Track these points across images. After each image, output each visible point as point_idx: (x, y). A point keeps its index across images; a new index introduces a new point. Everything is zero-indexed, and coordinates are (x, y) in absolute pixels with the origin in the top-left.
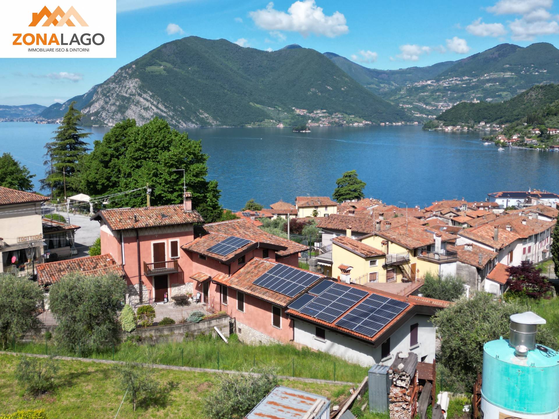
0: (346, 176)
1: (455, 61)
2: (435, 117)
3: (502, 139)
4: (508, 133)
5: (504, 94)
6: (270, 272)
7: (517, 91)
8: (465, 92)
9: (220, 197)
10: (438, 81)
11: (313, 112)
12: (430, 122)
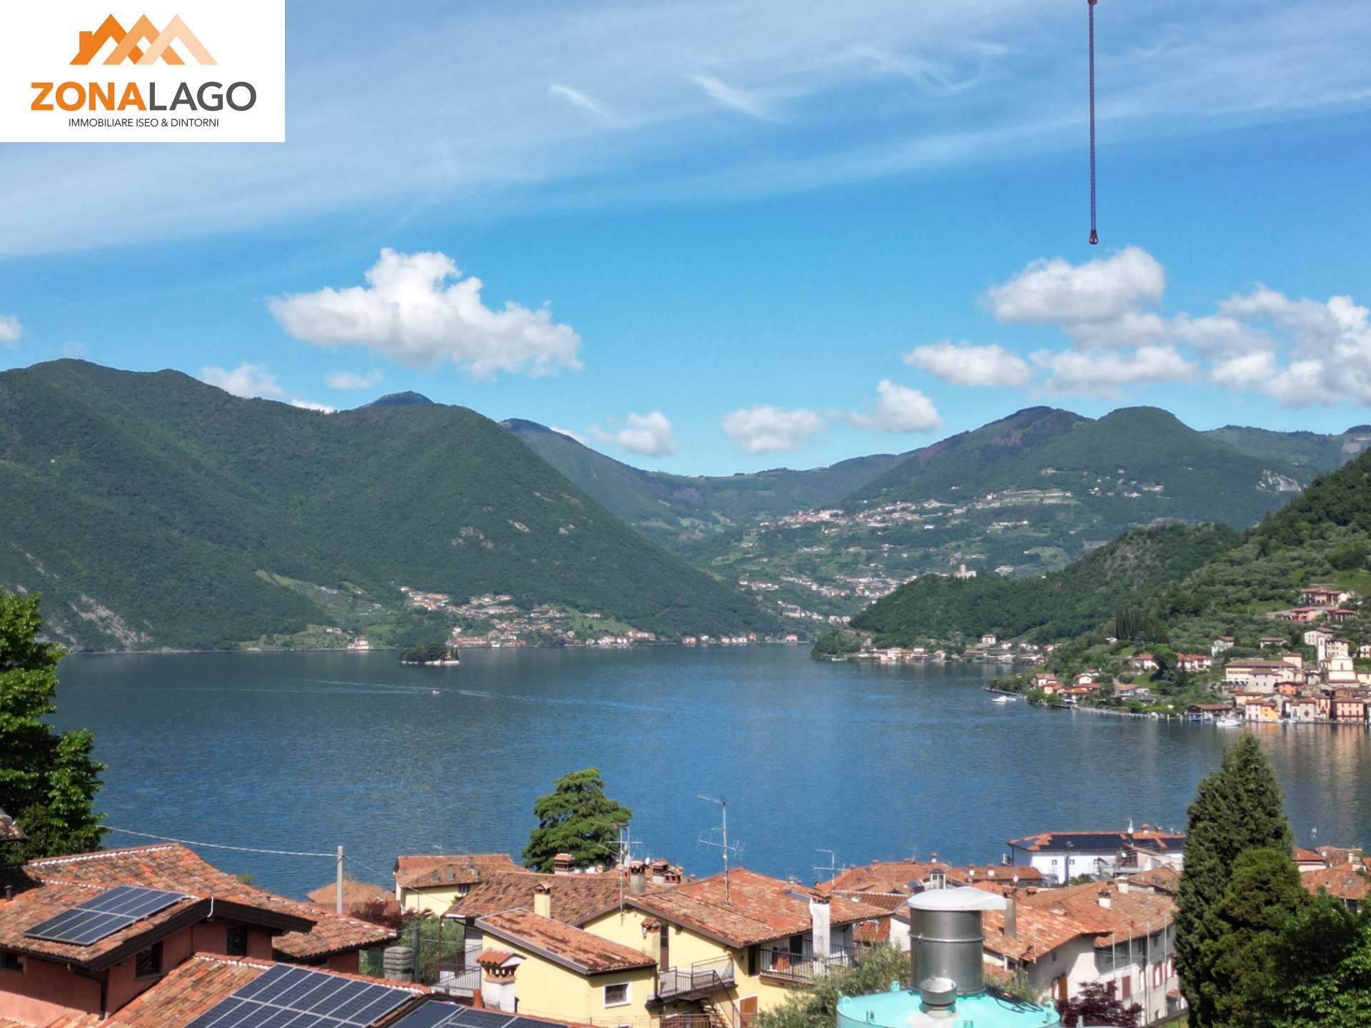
0: (567, 789)
1: (897, 454)
2: (847, 619)
3: (1047, 684)
4: (1064, 668)
5: (1047, 552)
6: (245, 992)
7: (1083, 546)
8: (931, 546)
9: (98, 787)
10: (850, 511)
11: (467, 602)
12: (834, 635)
